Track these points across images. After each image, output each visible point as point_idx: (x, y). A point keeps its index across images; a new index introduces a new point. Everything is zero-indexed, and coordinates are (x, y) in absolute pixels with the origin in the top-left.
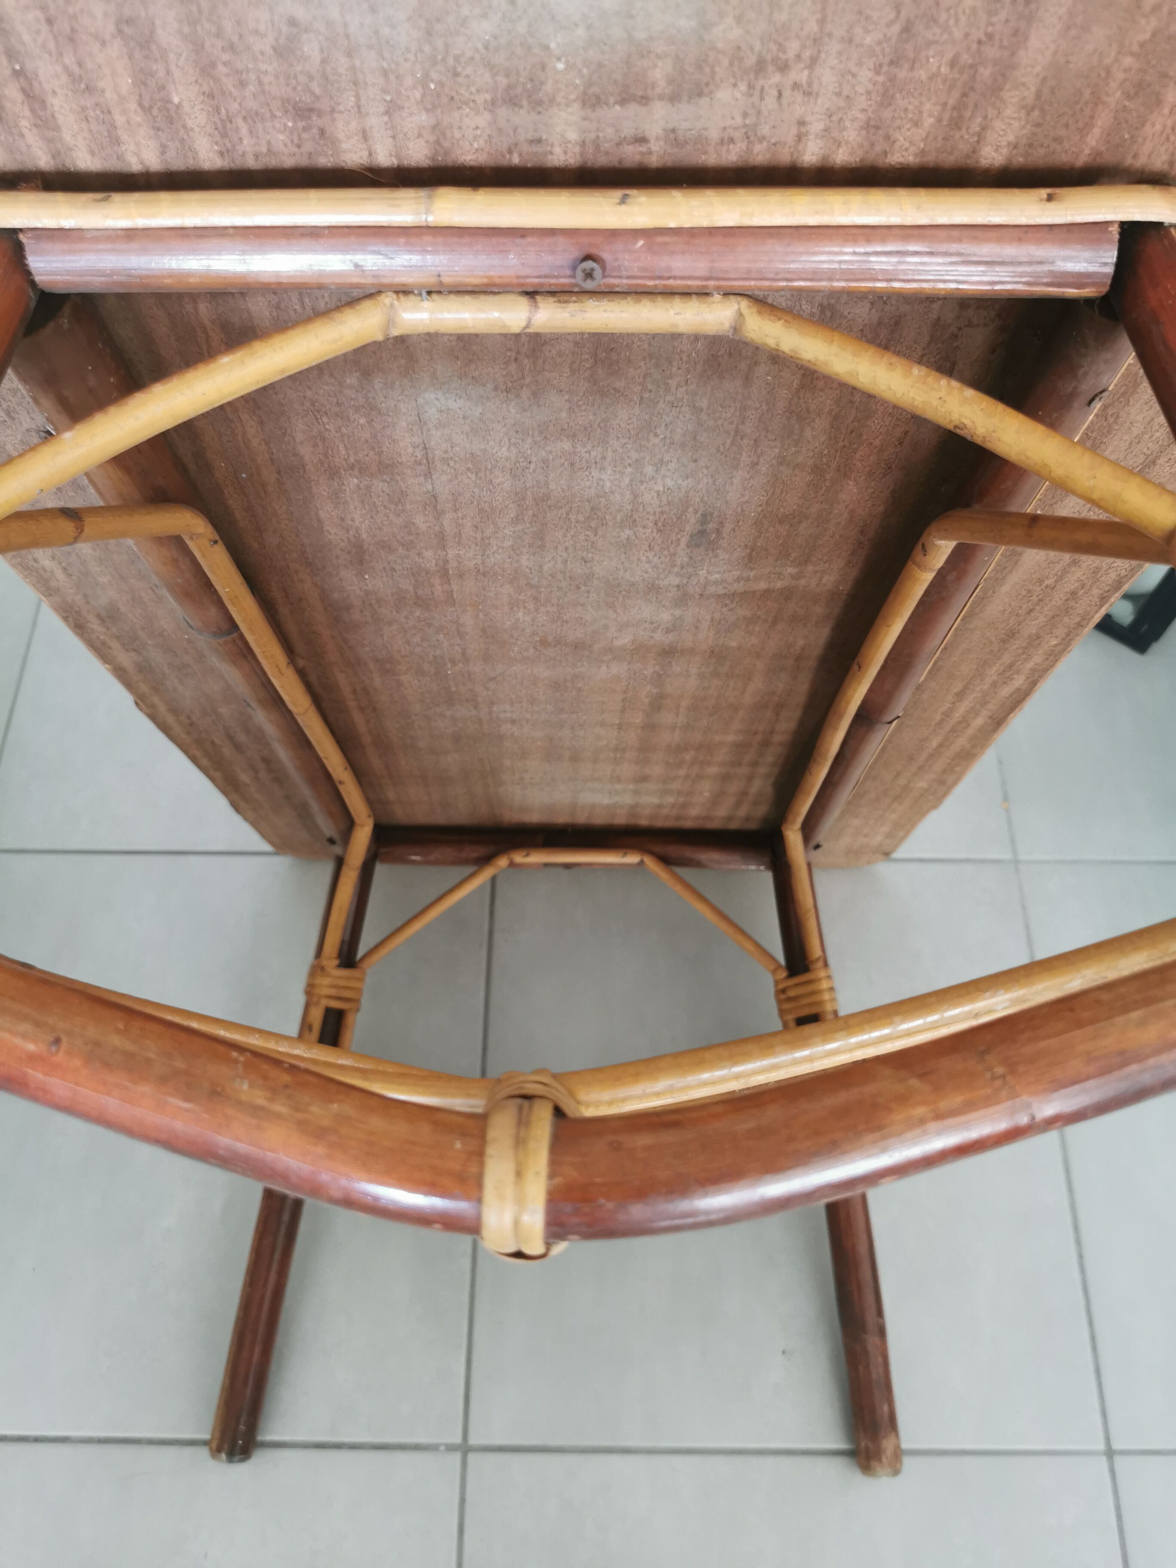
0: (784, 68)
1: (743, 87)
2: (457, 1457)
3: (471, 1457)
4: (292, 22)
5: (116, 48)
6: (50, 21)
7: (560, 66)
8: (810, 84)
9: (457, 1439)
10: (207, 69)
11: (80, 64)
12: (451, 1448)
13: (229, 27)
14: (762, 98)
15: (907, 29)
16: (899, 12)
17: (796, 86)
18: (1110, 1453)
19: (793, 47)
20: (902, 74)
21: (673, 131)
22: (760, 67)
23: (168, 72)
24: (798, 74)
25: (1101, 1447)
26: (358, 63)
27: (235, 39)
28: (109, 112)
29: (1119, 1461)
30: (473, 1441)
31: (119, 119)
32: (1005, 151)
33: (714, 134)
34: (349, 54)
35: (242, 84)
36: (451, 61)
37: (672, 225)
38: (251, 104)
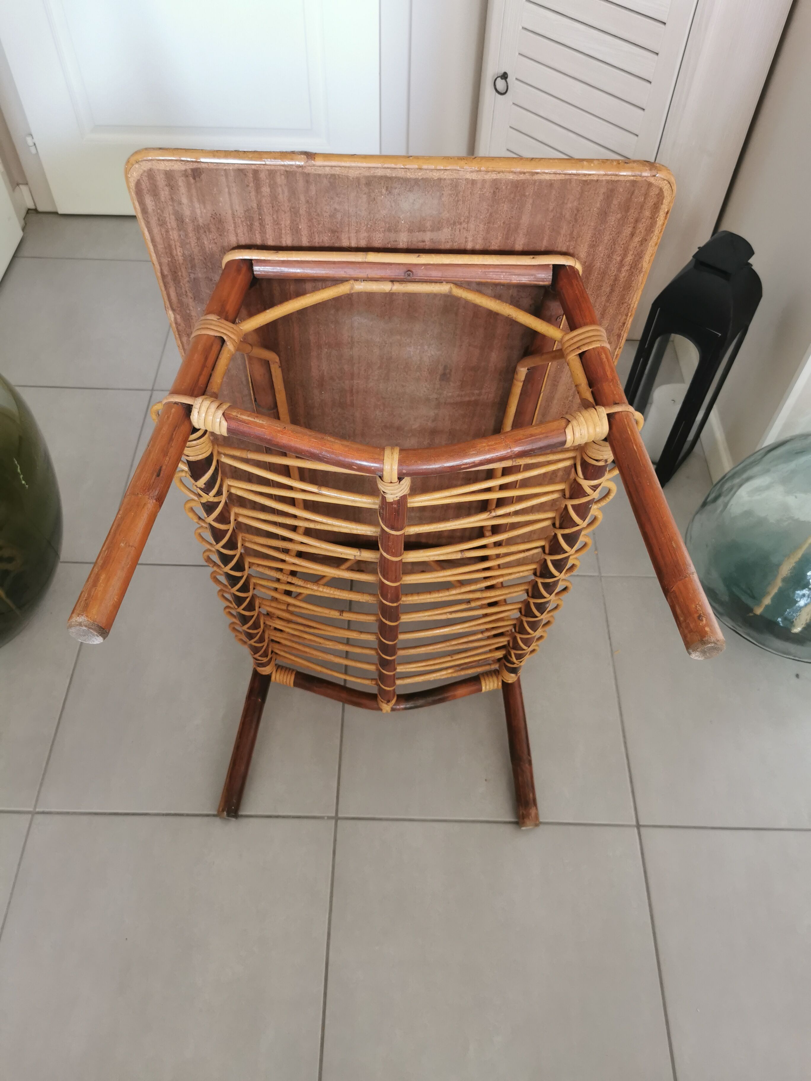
0: (461, 224)
1: (450, 228)
2: (333, 821)
3: (339, 822)
4: (335, 209)
5: (288, 214)
6: (273, 207)
7: (403, 222)
8: (467, 227)
9: (333, 814)
10: (310, 220)
11: (277, 217)
12: (329, 818)
13: (319, 211)
14: (455, 231)
15: (491, 214)
16: (488, 211)
17: (464, 228)
18: (638, 826)
19: (463, 218)
20: (491, 225)
21: (432, 239)
22: (454, 223)
23: (300, 220)
24: (465, 225)
25: (634, 823)
26: (350, 220)
27: (320, 213)
28: (281, 230)
29: (643, 830)
30: (340, 815)
31: (283, 232)
32: (522, 246)
33: (443, 240)
34: (348, 218)
35: (319, 224)
36: (374, 220)
37: (432, 263)
38: (320, 229)
